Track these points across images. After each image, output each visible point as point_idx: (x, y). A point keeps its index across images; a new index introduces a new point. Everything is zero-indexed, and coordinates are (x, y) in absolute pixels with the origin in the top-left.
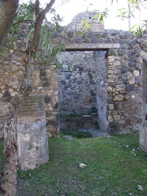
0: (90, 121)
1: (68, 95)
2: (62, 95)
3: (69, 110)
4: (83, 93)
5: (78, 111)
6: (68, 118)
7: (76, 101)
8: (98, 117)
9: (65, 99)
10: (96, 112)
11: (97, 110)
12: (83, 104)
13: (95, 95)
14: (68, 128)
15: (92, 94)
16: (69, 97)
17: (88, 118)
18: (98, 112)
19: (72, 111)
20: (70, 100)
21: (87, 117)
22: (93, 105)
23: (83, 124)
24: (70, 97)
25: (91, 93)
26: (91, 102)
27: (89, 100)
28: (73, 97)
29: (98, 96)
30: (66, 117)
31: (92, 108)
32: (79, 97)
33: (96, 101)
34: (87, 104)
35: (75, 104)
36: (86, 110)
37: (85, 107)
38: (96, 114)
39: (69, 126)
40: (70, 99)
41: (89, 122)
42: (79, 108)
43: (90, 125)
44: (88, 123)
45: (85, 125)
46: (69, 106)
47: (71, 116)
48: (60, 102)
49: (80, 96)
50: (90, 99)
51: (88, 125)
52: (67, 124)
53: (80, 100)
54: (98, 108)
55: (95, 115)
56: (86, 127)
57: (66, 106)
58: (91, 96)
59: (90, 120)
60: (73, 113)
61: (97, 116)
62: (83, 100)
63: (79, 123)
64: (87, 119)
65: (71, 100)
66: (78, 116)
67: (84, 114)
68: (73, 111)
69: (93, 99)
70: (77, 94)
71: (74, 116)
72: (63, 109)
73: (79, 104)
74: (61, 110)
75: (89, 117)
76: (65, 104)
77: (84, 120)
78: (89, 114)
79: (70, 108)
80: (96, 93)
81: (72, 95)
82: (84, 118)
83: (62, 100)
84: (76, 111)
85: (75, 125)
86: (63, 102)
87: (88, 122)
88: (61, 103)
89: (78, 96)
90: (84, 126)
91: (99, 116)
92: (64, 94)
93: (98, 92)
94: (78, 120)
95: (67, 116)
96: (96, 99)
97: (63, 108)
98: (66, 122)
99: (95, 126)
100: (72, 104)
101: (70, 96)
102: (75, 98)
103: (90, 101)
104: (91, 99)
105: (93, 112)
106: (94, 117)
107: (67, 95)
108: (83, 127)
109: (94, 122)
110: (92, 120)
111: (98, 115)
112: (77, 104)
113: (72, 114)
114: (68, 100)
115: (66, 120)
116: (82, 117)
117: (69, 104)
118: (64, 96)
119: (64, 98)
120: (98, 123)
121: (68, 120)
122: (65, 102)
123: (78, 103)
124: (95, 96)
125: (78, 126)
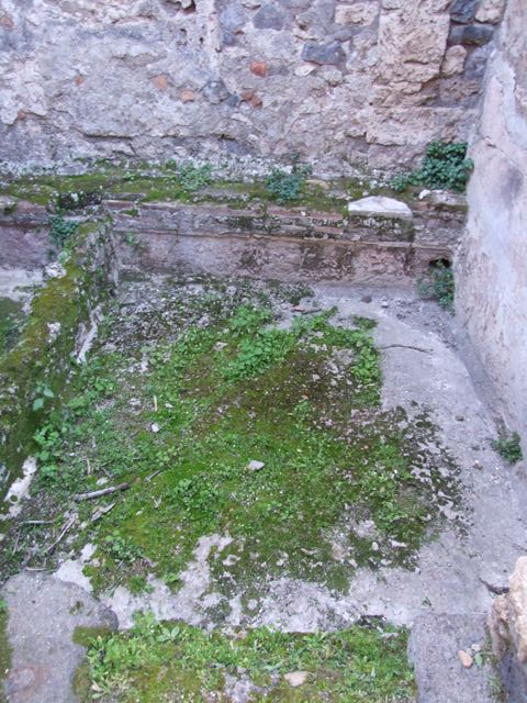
0: (397, 244)
1: (260, 23)
2: (211, 25)
3: (265, 150)
4: (384, 19)
5: (326, 157)
6: (244, 213)
7: (319, 82)
8: (462, 222)
9: (238, 60)
10: (460, 185)
11: (469, 170)
12: (368, 111)
13: (486, 38)
14: (245, 273)
15: (457, 30)
16: (264, 42)
17: (386, 223)
18: (470, 187)
19: (284, 159)
20: (270, 71)
21: (379, 218)
22: (451, 125)
23: (346, 258)
24: (276, 42)
25: (453, 23)
26: (436, 101)
27: (424, 85)
28: (300, 48)
29: (508, 57)
30: (234, 204)
31: (436, 153)
32: (345, 46)
33: (477, 95)
34: (399, 110)
35: (309, 104)
36: (386, 159)
37: (383, 138)
38: (453, 202)
39: (248, 262)
40: (277, 64)
41: (392, 250)
42: (340, 136)
43: (395, 273)
44: (384, 255)
45: (361, 264)
46: (262, 115)
47: (273, 198)
48: (201, 82)
49: (359, 42)
50: (433, 71)
51: (380, 267)
52: (240, 245)
53: (352, 78)
54: (476, 155)
55: (440, 207)
56: (360, 276)
57: (242, 115)
58: (449, 43)
59: (399, 238)
60: (288, 169)
61: (454, 217)
62: (376, 80)
63: (316, 248)
64: (381, 232)
65: (283, 71)
66: (319, 200)
67: (366, 187)
68: (295, 157)
69: (462, 74)
70: (340, 18)
71: (290, 202)
72: (223, 137)
73: (341, 105)
74: (207, 145)
75: (396, 220)
76: (234, 102)
77: (357, 237)
78: (399, 193)
79: (271, 132)
80: (496, 24)
81: (296, 30)
82: (357, 219)
83: (214, 64)
84: (311, 160)
85: (292, 256)
86: (221, 84)
87: (379, 251)
88: (208, 91)
89: (340, 41)
90: (351, 271)
91: (471, 217)
92: (231, 17)
93: (517, 20)
94: (318, 228)
95: (246, 187)
96: (480, 76)
97: (220, 129)
98: (229, 235)
99: (427, 280)
100: (291, 105)
101: (274, 32)
102: (316, 58)
103: (433, 91)
104: (441, 76)
105: (436, 180)
106: (432, 222)
107: (249, 28)
108: (346, 278)
109: (427, 257)
110: (411, 238)
111: (464, 210)
112: (328, 107)
113: (279, 177)
114: (258, 72)
115: (230, 224)
116: (346, 215)
117: (266, 103)
118: (232, 38)
119: (232, 52)
120: (447, 263)
121: (245, 223)
122: (233, 86)
123: (335, 100)
124: (478, 53)
125: (312, 264)
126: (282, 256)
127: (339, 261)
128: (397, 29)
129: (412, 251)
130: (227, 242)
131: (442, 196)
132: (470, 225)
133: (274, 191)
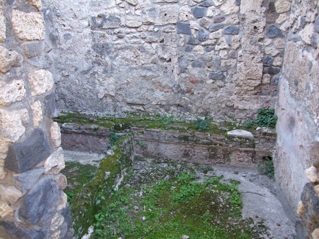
0: (248, 149)
1: (193, 66)
2: (176, 66)
3: (194, 111)
4: (239, 65)
5: (218, 114)
6: (186, 134)
7: (215, 86)
8: (275, 140)
9: (186, 78)
10: (273, 125)
11: (276, 119)
12: (234, 97)
13: (278, 71)
14: (185, 159)
15: (266, 69)
16: (195, 72)
17: (243, 140)
18: (277, 126)
19: (202, 114)
20: (197, 82)
21: (240, 138)
22: (267, 102)
23: (227, 154)
24: (199, 72)
25: (264, 66)
26: (261, 93)
27: (255, 87)
28: (208, 74)
29: (286, 77)
30: (181, 130)
31: (262, 113)
32: (225, 74)
33: (276, 91)
34: (246, 96)
35: (211, 94)
36: (242, 115)
37: (241, 107)
38: (270, 132)
39: (186, 155)
40: (200, 79)
41: (246, 152)
42: (223, 106)
43: (248, 162)
44: (243, 154)
45: (233, 157)
46: (194, 98)
47: (197, 129)
48: (171, 85)
49: (230, 72)
50: (258, 82)
51: (242, 159)
52: (183, 147)
53: (228, 85)
54: (278, 113)
55: (265, 134)
56: (233, 162)
57: (186, 97)
58: (264, 73)
59: (249, 146)
60: (203, 118)
61: (271, 138)
62: (237, 85)
63: (214, 150)
64: (241, 144)
65: (202, 82)
66: (215, 130)
67: (235, 125)
68: (206, 114)
69: (270, 84)
70: (222, 64)
71: (204, 131)
72: (179, 105)
73: (223, 94)
74: (172, 108)
75: (247, 139)
76: (183, 92)
77: (231, 146)
78: (248, 128)
79: (197, 104)
80: (281, 67)
81: (207, 68)
82: (231, 138)
83: (177, 79)
84: (212, 115)
85: (204, 153)
86: (179, 86)
87: (241, 152)
88: (174, 88)
89: (223, 72)
90: (229, 160)
91: (278, 138)
92: (183, 64)
93: (287, 65)
94: (215, 141)
95: (187, 124)
96: (277, 84)
97: (178, 102)
98: (179, 143)
99: (262, 165)
100: (205, 94)
101: (199, 68)
102: (214, 78)
103: (259, 90)
104: (261, 84)
105: (263, 123)
106: (262, 140)
107: (190, 67)
108: (227, 163)
109: (261, 155)
110: (254, 147)
111: (275, 135)
112: (219, 95)
113: (200, 121)
114: (192, 82)
115: (180, 138)
116: (226, 136)
117: (195, 93)
118: (183, 70)
119: (183, 75)
120: (270, 158)
121: (186, 138)
122: (183, 87)
123: (221, 93)
124: (275, 76)
125: (213, 157)
126: (200, 152)
127: (224, 155)
128: (244, 68)
129: (255, 152)
130: (178, 146)
131: (266, 130)
132: (278, 141)
133: (197, 126)
